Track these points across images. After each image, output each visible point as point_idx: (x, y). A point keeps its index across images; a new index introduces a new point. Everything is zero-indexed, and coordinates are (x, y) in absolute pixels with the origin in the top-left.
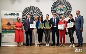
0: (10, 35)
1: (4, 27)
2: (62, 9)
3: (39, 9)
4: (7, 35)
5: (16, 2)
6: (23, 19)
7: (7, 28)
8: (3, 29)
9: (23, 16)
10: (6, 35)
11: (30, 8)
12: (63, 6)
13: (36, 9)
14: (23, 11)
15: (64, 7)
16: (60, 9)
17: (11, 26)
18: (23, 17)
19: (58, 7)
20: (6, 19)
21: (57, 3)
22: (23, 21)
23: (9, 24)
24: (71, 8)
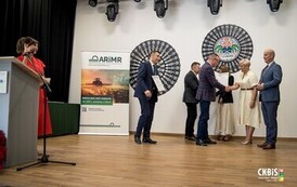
0: (100, 110)
1: (87, 90)
2: (229, 49)
3: (170, 47)
5: (118, 28)
6: (131, 70)
7: (92, 92)
8: (83, 95)
9: (132, 62)
10: (90, 110)
11: (149, 43)
13: (164, 47)
14: (133, 52)
15: (236, 43)
16: (225, 48)
17: (103, 88)
18: (131, 66)
19: (218, 44)
20: (91, 71)
21: (217, 31)
22: (131, 75)
23: (98, 83)
24: (252, 46)
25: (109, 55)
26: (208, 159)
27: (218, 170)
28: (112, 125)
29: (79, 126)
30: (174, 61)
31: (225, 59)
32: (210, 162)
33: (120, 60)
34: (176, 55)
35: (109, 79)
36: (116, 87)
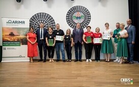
0: (13, 49)
1: (6, 38)
2: (80, 18)
3: (50, 16)
4: (10, 49)
5: (22, 6)
7: (9, 39)
8: (4, 41)
9: (30, 24)
10: (8, 49)
11: (39, 14)
12: (81, 14)
13: (47, 17)
14: (31, 19)
16: (77, 17)
17: (15, 37)
18: (30, 26)
19: (74, 15)
20: (8, 28)
21: (74, 9)
23: (12, 34)
24: (90, 16)
25: (18, 20)
26: (73, 72)
28: (20, 57)
29: (1, 57)
32: (74, 74)
33: (24, 22)
34: (53, 20)
35: (18, 33)
36: (22, 36)
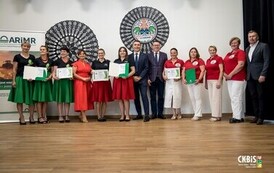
2: (147, 31)
15: (152, 25)
21: (135, 13)
24: (168, 28)
25: (21, 35)
26: (137, 139)
27: (150, 150)
28: (27, 111)
30: (92, 43)
31: (142, 40)
33: (33, 40)
34: (94, 36)
